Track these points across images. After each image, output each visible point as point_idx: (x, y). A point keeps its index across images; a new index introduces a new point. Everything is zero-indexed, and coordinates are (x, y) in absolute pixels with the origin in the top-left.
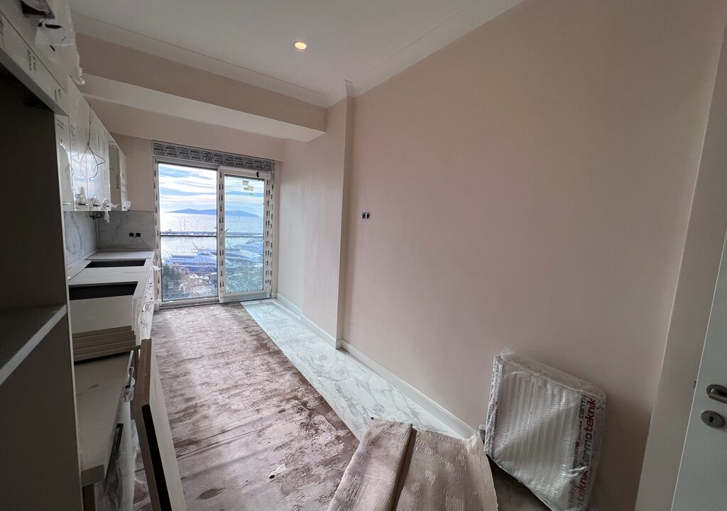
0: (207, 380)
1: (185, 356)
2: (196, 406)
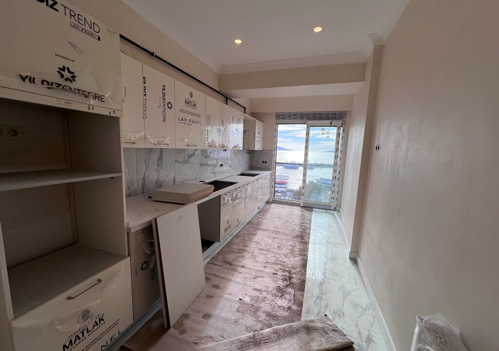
0: (259, 241)
1: (261, 227)
2: (244, 250)
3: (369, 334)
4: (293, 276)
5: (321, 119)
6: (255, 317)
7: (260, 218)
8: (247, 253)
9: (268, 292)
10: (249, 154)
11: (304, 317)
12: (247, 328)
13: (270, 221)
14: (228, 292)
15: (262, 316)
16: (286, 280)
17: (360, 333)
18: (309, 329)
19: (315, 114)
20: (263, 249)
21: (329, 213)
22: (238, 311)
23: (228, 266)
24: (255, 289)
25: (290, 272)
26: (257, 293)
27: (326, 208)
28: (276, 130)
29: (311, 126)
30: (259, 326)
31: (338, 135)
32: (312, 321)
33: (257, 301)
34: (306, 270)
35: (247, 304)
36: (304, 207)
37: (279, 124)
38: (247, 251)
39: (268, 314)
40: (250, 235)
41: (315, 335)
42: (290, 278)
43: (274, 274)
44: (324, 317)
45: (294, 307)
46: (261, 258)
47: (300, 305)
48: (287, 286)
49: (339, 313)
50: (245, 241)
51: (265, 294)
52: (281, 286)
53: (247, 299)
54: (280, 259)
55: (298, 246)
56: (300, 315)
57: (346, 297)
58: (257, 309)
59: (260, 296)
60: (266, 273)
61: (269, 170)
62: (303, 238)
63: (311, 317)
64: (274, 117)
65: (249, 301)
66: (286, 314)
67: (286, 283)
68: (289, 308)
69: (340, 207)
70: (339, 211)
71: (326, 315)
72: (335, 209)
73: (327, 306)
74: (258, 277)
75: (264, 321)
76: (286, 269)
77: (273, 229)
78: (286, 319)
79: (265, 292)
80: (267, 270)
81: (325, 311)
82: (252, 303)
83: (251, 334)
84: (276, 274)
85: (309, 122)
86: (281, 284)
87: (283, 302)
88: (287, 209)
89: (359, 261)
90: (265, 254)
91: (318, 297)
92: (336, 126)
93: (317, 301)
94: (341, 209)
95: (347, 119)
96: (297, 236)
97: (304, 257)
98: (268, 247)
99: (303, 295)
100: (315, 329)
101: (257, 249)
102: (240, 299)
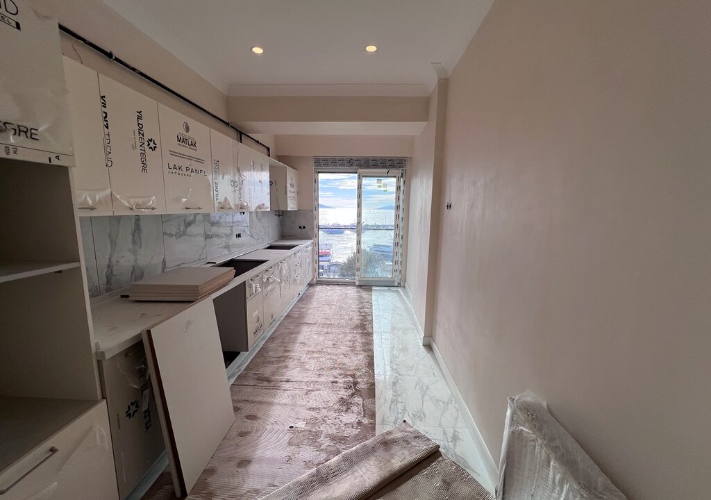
0: (306, 341)
1: (306, 320)
2: (286, 357)
3: (455, 431)
4: (359, 380)
5: (376, 166)
6: (316, 447)
7: (303, 308)
8: (291, 360)
9: (328, 409)
10: (279, 216)
11: (380, 430)
12: (306, 464)
13: (318, 310)
14: (272, 420)
15: (326, 443)
16: (350, 388)
17: (445, 434)
18: (387, 444)
19: (368, 160)
20: (313, 352)
21: (393, 291)
22: (290, 444)
23: (266, 383)
24: (310, 409)
25: (353, 376)
26: (314, 413)
27: (388, 285)
28: (316, 181)
29: (363, 176)
30: (323, 456)
31: (398, 188)
32: (389, 433)
33: (315, 424)
34: (373, 370)
35: (301, 431)
36: (360, 286)
37: (319, 172)
38: (290, 358)
39: (333, 438)
40: (292, 333)
41: (395, 449)
42: (355, 384)
43: (333, 382)
44: (403, 424)
45: (366, 421)
46: (312, 365)
47: (373, 415)
48: (353, 395)
49: (420, 416)
50: (285, 344)
51: (324, 412)
52: (345, 397)
53: (301, 425)
54: (339, 361)
55: (360, 340)
56: (374, 428)
57: (425, 393)
58: (317, 435)
59: (318, 416)
60: (322, 383)
61: (309, 238)
62: (364, 327)
63: (388, 428)
64: (312, 163)
65: (303, 426)
66: (355, 432)
67: (350, 392)
68: (359, 423)
69: (405, 282)
70: (404, 287)
71: (405, 421)
72: (399, 284)
73: (404, 410)
74: (312, 390)
75: (329, 448)
76: (348, 373)
77: (323, 321)
78: (357, 439)
79: (324, 410)
80: (323, 379)
81: (403, 416)
82: (308, 428)
83: (314, 470)
84: (336, 382)
85: (360, 170)
86: (344, 393)
87: (350, 418)
88: (338, 291)
89: (435, 347)
90: (317, 358)
91: (392, 402)
92: (395, 177)
93: (392, 407)
94: (406, 285)
95: (408, 168)
96: (357, 327)
97: (370, 353)
98: (319, 348)
99: (374, 403)
100: (395, 441)
101: (303, 352)
102: (291, 427)
